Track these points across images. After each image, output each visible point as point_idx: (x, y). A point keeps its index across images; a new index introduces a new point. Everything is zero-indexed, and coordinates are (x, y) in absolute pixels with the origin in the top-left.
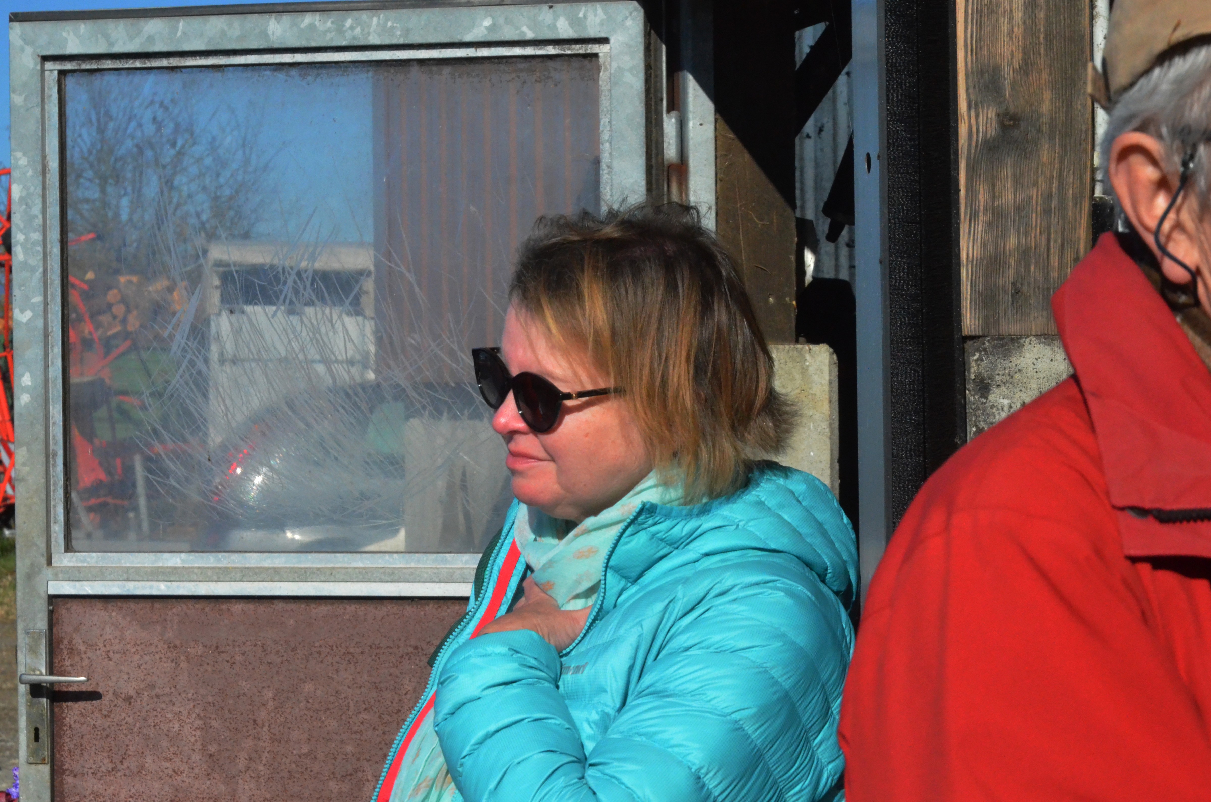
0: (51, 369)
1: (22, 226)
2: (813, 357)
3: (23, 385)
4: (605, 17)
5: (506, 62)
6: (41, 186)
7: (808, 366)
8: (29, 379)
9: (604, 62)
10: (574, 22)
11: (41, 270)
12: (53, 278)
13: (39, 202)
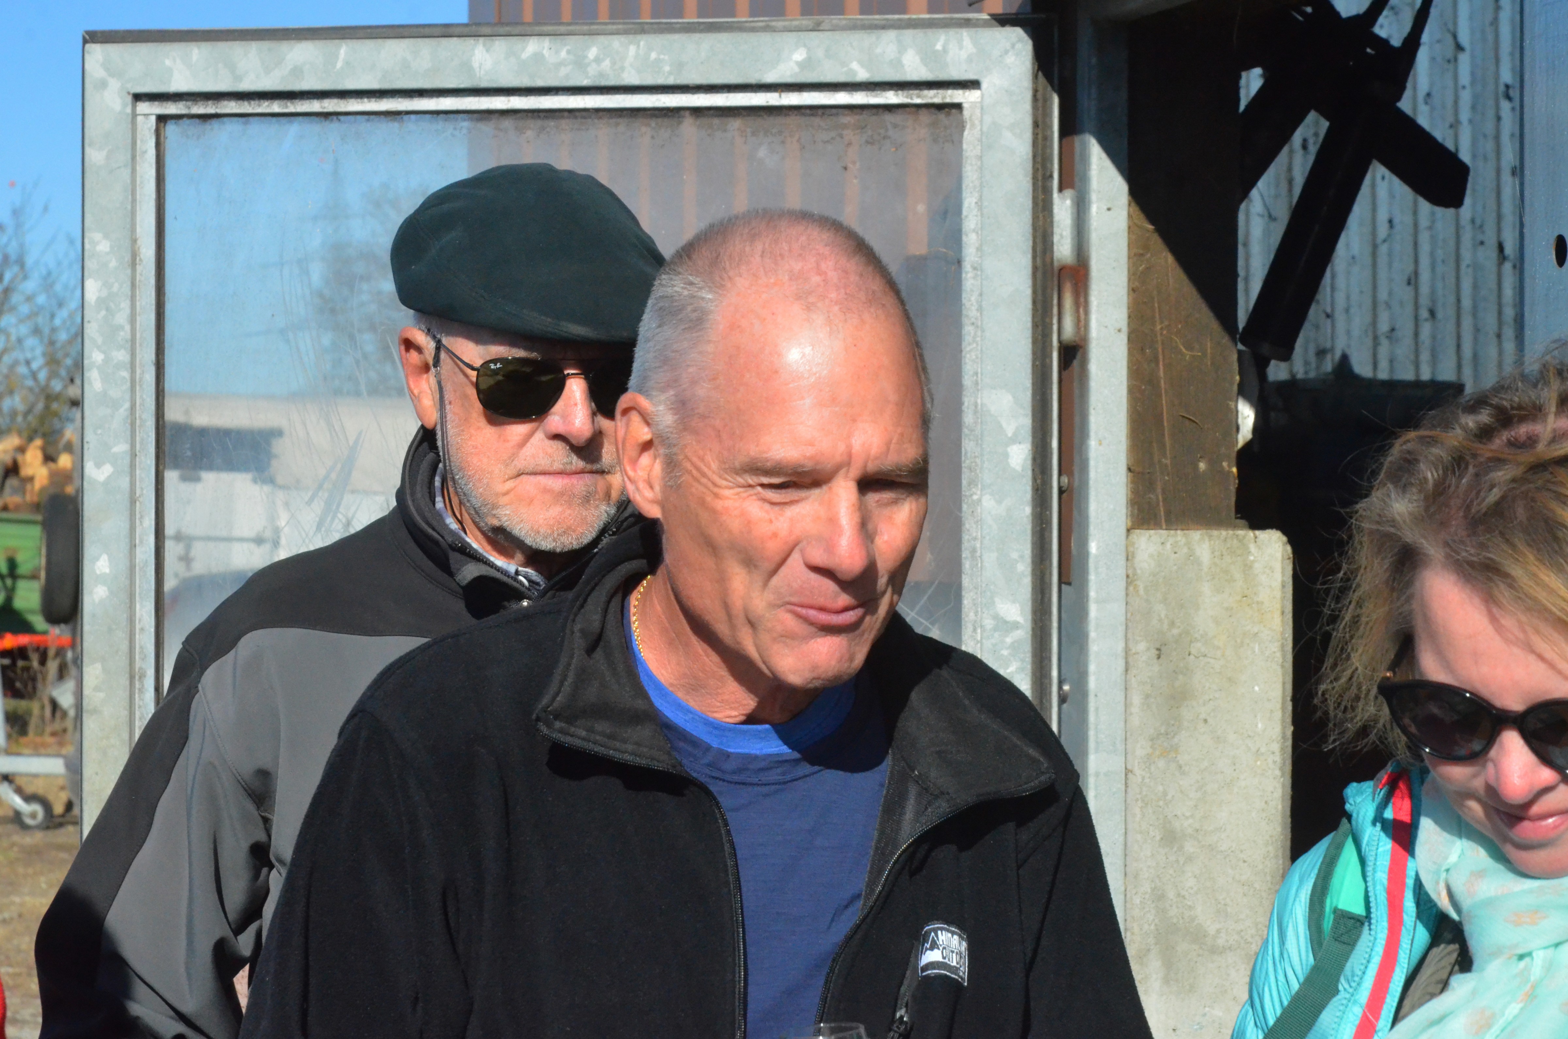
0: (138, 550)
1: (100, 340)
2: (1259, 548)
3: (98, 572)
4: (974, 50)
5: (823, 114)
6: (129, 283)
7: (1253, 562)
8: (107, 563)
9: (971, 117)
10: (929, 56)
11: (127, 405)
12: (144, 417)
13: (125, 305)
